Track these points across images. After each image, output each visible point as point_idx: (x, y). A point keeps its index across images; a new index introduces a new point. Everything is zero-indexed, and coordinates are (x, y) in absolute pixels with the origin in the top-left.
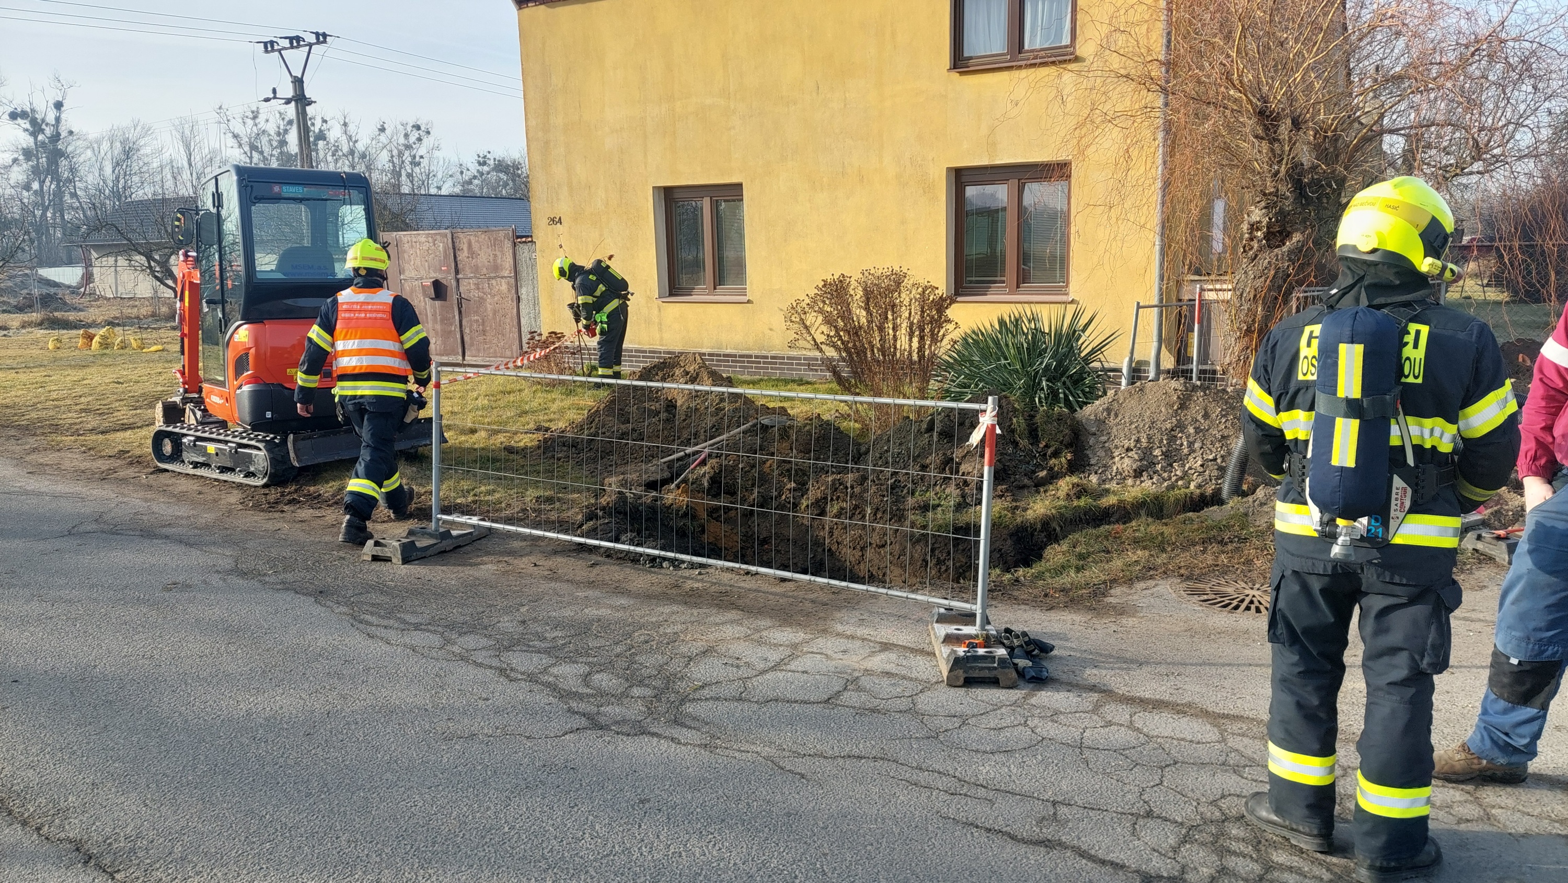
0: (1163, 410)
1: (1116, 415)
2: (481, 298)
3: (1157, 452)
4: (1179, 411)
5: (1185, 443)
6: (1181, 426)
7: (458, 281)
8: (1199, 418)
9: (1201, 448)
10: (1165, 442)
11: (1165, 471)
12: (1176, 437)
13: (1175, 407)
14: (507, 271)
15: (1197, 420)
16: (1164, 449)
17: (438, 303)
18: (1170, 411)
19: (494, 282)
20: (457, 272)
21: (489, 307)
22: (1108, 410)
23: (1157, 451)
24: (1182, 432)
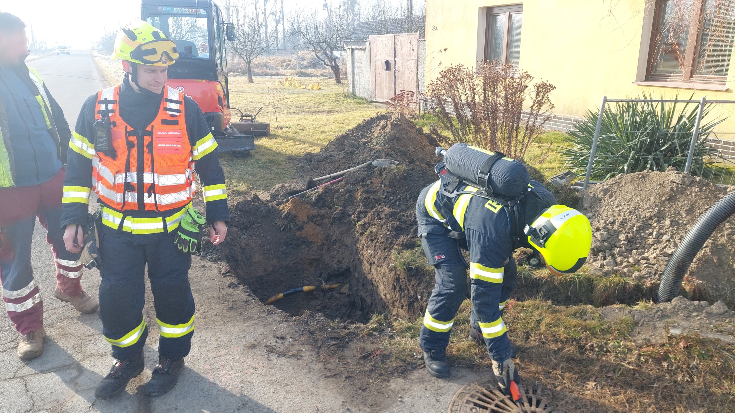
0: (652, 199)
1: (611, 196)
2: (403, 70)
3: (622, 237)
4: (667, 202)
5: (654, 233)
6: (660, 217)
7: (395, 61)
8: (682, 212)
9: (669, 241)
10: (635, 228)
11: (621, 255)
12: (651, 225)
13: (663, 199)
14: (414, 57)
15: (679, 213)
16: (630, 235)
17: (388, 72)
18: (657, 201)
19: (409, 62)
20: (395, 57)
21: (406, 75)
22: (606, 191)
23: (622, 235)
24: (658, 222)
